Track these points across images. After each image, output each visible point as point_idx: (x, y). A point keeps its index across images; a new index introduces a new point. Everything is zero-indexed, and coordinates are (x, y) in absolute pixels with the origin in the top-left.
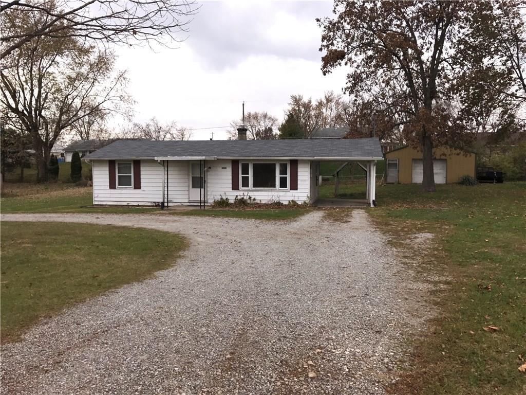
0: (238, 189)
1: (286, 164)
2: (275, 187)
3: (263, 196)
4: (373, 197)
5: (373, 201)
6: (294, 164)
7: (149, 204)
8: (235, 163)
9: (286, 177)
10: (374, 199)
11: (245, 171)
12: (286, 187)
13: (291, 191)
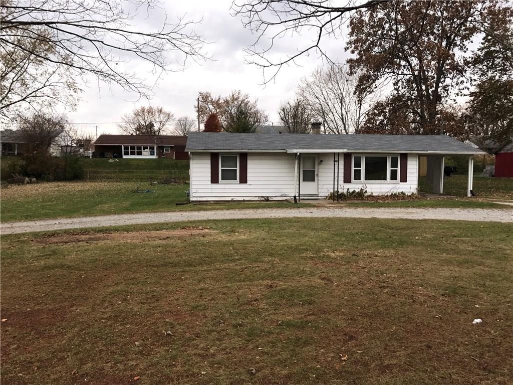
0: (350, 182)
1: (397, 158)
2: (386, 180)
3: (376, 188)
4: (470, 187)
5: (471, 191)
6: (404, 157)
7: (257, 199)
8: (347, 156)
9: (397, 170)
10: (471, 189)
11: (358, 164)
12: (396, 179)
13: (401, 183)
